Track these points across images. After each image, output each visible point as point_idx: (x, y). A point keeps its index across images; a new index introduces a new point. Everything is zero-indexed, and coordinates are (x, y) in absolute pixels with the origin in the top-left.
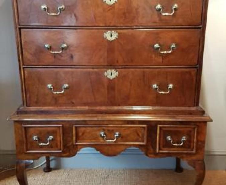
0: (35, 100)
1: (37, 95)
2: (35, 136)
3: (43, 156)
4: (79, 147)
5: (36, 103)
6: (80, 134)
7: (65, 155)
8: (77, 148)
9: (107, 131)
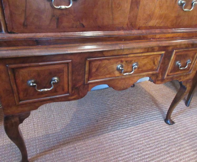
0: (22, 20)
1: (25, 11)
2: (31, 79)
3: (43, 104)
4: (90, 86)
5: (25, 25)
6: (94, 70)
7: (73, 97)
8: (88, 87)
9: (124, 62)
